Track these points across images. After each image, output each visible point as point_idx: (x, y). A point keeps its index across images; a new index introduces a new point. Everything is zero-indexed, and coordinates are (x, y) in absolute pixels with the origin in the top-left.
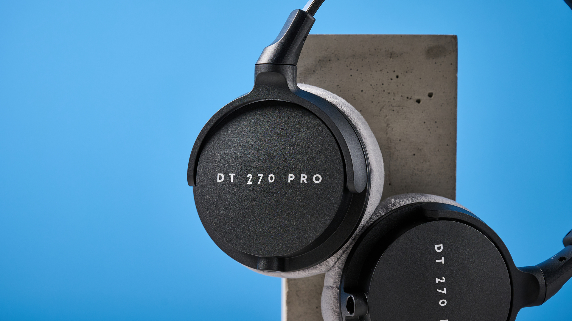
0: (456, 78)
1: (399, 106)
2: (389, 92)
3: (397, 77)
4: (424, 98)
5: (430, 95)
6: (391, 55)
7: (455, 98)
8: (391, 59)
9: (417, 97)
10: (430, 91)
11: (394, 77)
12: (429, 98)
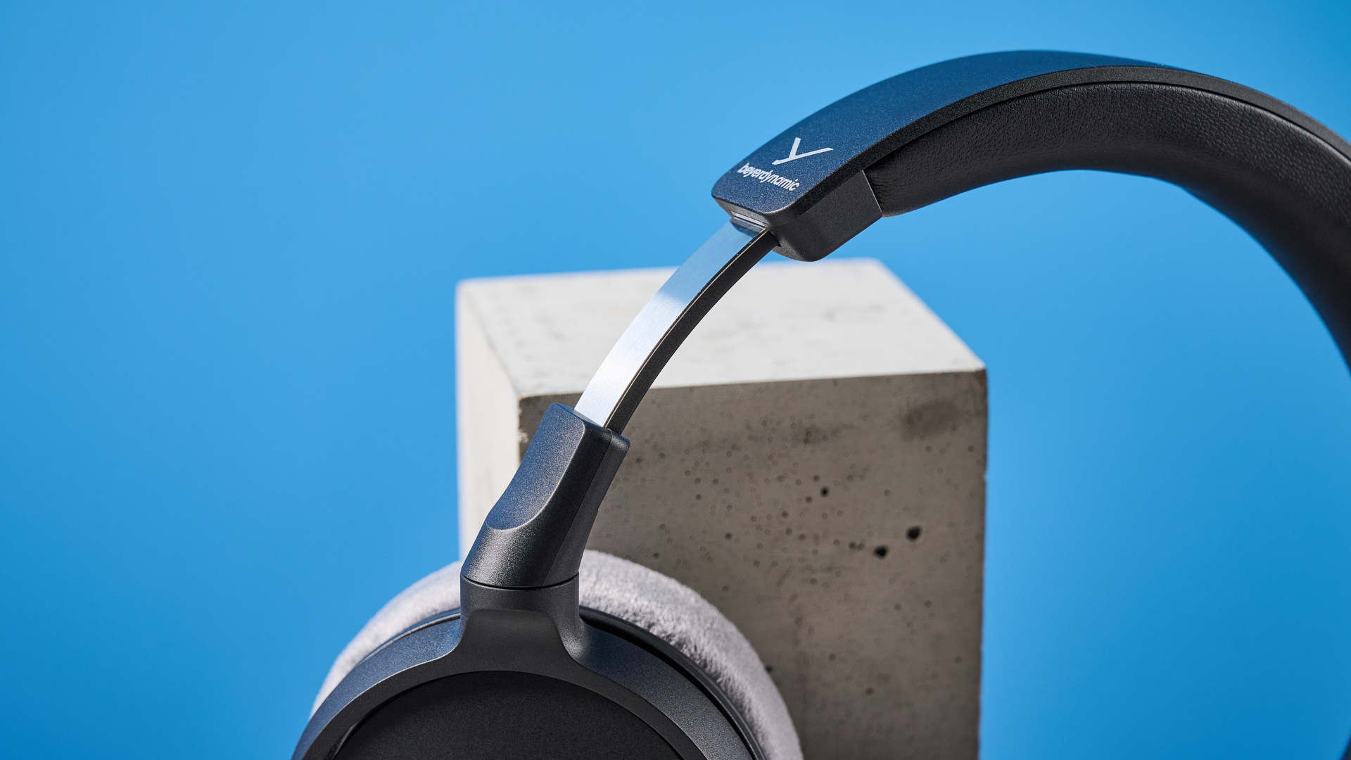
0: (982, 484)
1: (830, 569)
2: (801, 533)
3: (825, 492)
4: (897, 544)
5: (914, 534)
6: (809, 436)
7: (981, 537)
8: (809, 447)
9: (877, 542)
10: (913, 524)
11: (816, 494)
12: (908, 542)
